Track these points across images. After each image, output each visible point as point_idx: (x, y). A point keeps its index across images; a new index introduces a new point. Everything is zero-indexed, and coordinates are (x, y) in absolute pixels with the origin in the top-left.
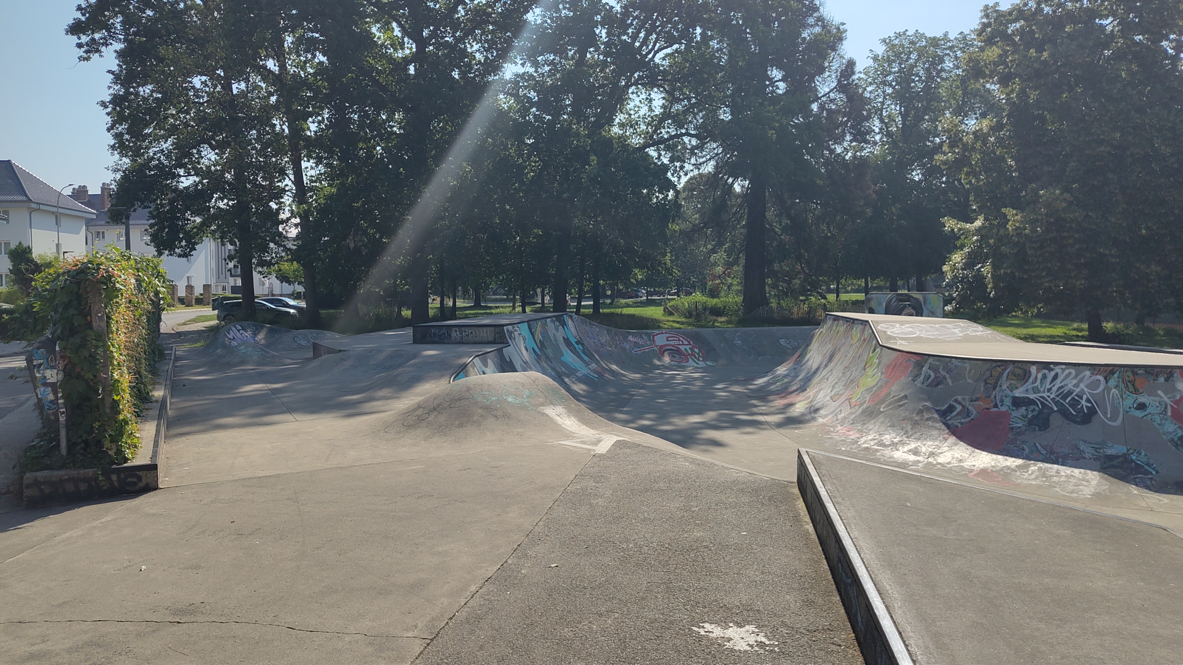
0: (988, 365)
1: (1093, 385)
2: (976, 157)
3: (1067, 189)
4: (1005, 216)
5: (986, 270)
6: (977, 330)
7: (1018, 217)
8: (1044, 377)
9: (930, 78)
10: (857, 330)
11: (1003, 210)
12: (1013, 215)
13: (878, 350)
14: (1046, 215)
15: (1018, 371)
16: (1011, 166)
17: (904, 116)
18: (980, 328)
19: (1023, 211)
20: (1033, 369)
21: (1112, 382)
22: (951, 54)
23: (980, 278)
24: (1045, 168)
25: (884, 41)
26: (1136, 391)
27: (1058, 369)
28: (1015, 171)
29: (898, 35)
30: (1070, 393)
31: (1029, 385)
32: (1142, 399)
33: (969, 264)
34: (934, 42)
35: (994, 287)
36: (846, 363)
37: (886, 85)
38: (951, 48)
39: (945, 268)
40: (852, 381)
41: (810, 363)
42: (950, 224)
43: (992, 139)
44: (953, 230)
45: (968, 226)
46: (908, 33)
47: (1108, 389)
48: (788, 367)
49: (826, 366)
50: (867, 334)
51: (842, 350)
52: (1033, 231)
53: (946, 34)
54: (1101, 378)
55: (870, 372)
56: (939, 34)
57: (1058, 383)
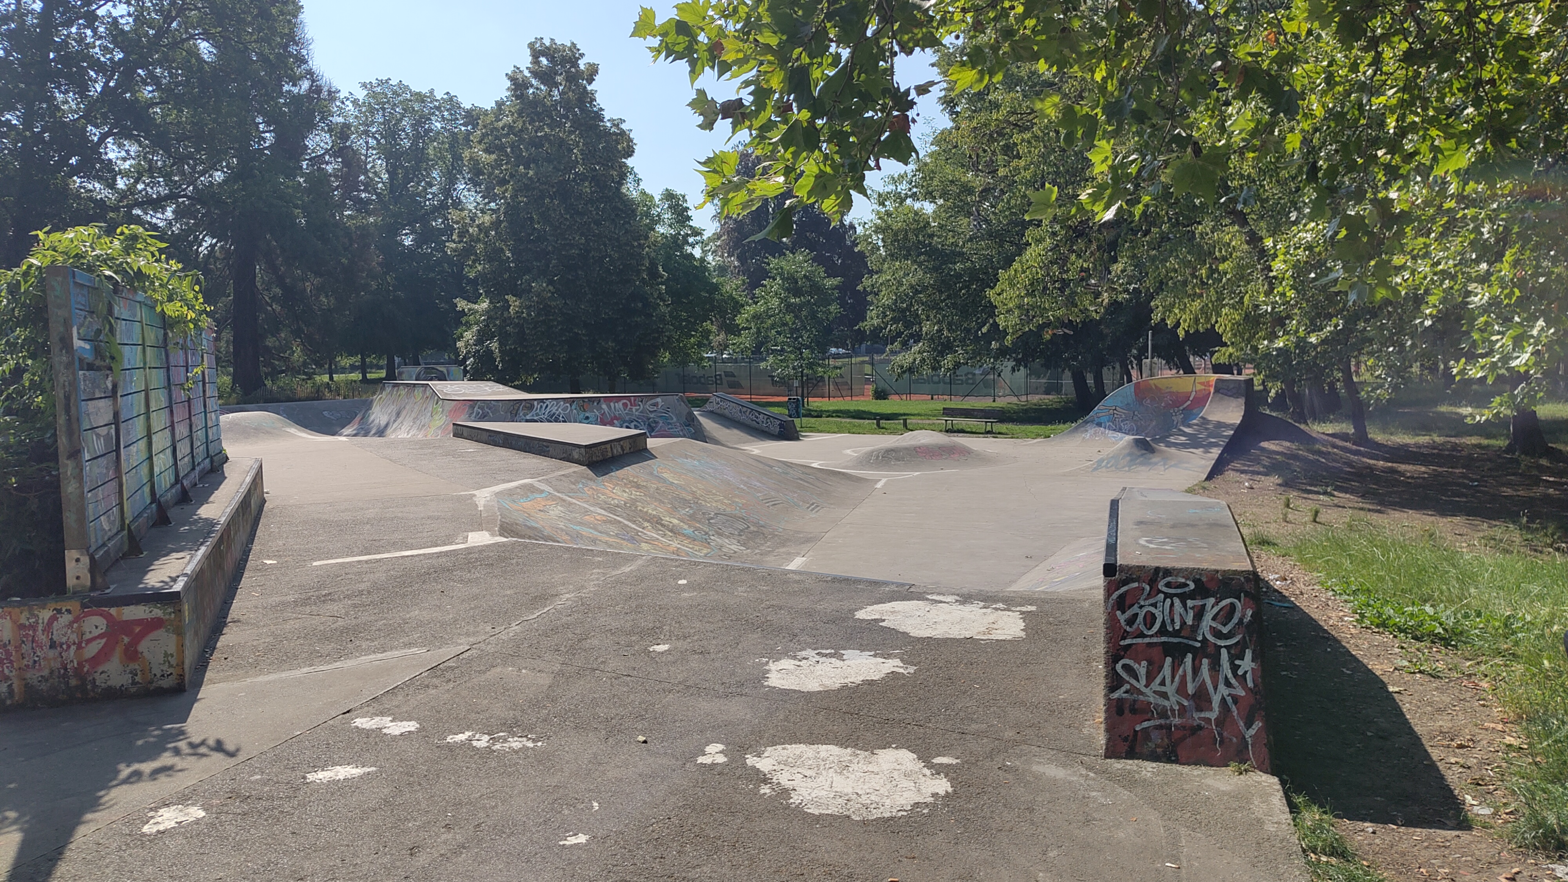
0: (512, 403)
1: (564, 409)
2: (480, 247)
3: (551, 282)
4: (507, 301)
5: (494, 345)
6: (501, 388)
7: (517, 303)
8: (541, 407)
9: (417, 137)
10: (418, 392)
11: (506, 297)
12: (514, 301)
13: (440, 402)
14: (537, 302)
15: (528, 405)
16: (509, 258)
17: (392, 173)
18: (501, 386)
19: (520, 298)
20: (536, 403)
21: (573, 407)
22: (437, 113)
23: (489, 352)
24: (535, 263)
25: (364, 85)
26: (584, 411)
27: (548, 402)
28: (512, 262)
29: (381, 83)
30: (554, 414)
31: (534, 412)
32: (587, 415)
33: (479, 341)
34: (420, 97)
35: (501, 361)
36: (413, 415)
37: (369, 136)
38: (438, 108)
39: (459, 344)
40: (424, 426)
41: (377, 422)
42: (462, 304)
43: (493, 233)
44: (463, 310)
45: (476, 307)
46: (391, 82)
47: (571, 410)
48: (355, 427)
49: (395, 421)
50: (428, 393)
51: (407, 407)
52: (529, 315)
53: (432, 92)
54: (568, 405)
55: (436, 417)
56: (424, 90)
57: (548, 410)
